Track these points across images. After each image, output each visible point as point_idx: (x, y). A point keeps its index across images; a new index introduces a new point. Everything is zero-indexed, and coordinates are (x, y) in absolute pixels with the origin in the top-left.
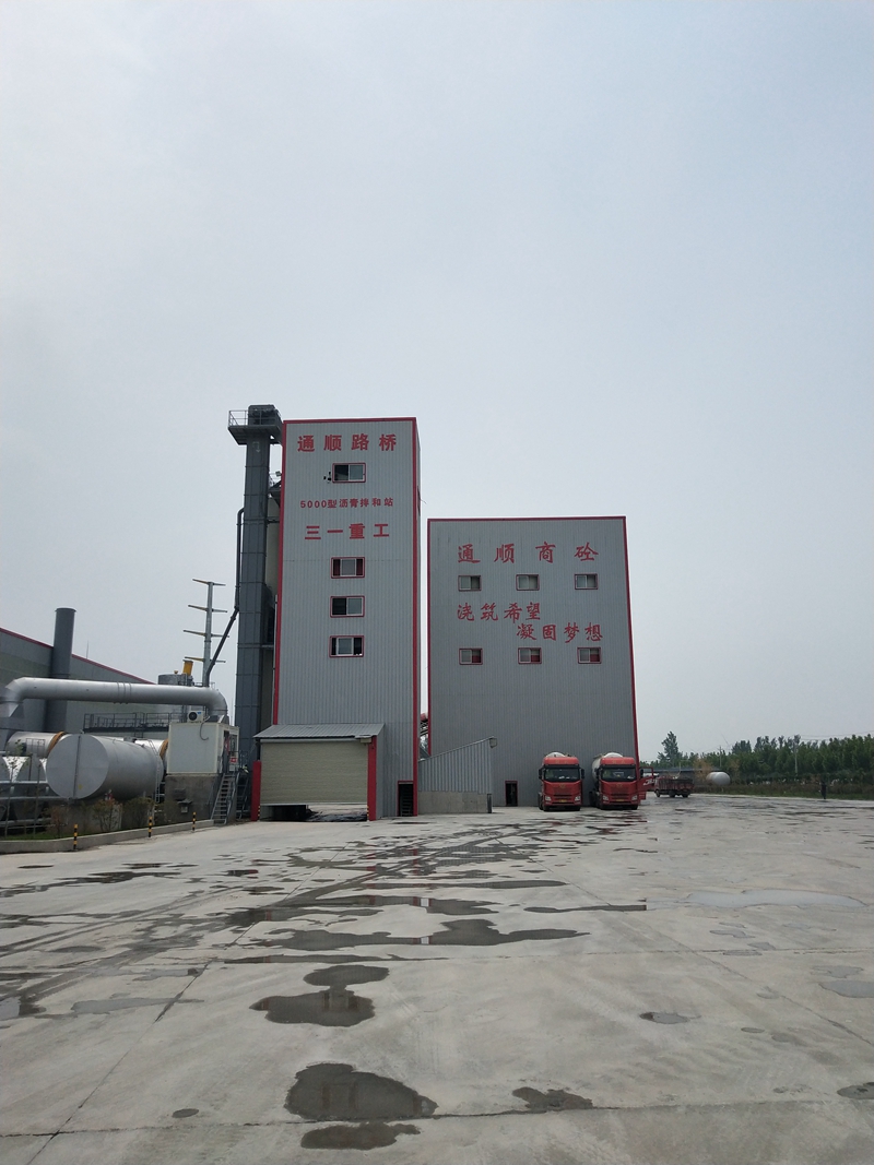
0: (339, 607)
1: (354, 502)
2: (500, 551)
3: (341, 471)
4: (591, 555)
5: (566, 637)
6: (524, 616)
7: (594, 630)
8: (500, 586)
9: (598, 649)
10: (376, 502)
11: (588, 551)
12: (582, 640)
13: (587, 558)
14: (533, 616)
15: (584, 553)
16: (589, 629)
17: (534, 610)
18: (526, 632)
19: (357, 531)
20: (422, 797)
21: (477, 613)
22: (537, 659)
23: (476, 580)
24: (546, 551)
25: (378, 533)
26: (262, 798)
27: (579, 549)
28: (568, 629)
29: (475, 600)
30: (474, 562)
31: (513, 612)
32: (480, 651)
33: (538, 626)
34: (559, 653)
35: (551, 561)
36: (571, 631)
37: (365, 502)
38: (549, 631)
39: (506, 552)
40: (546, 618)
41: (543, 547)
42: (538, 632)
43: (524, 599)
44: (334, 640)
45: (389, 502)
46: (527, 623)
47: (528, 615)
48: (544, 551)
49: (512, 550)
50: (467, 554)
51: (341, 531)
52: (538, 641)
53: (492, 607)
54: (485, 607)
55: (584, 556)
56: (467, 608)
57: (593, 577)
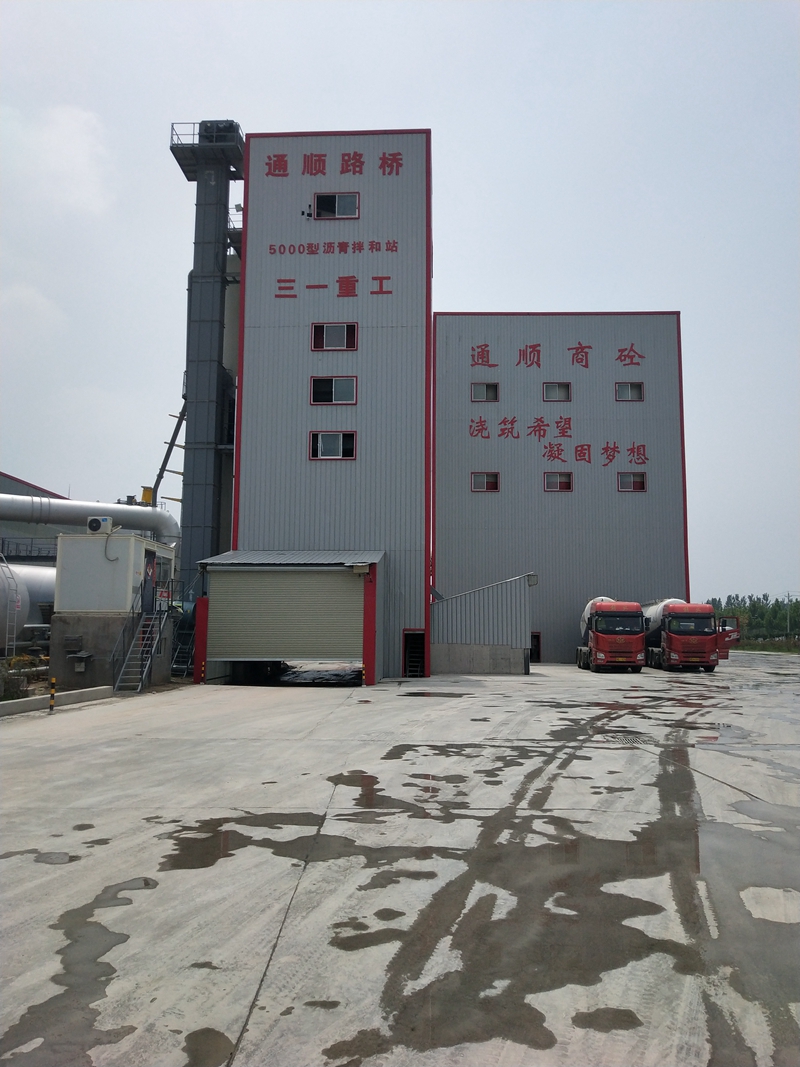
0: (322, 391)
1: (343, 247)
2: (523, 354)
3: (326, 205)
4: (636, 360)
5: (603, 459)
6: (552, 432)
7: (638, 452)
8: (522, 397)
9: (643, 475)
10: (375, 246)
11: (632, 353)
12: (624, 463)
13: (632, 363)
14: (563, 433)
15: (627, 356)
16: (632, 450)
17: (565, 426)
18: (554, 453)
19: (347, 287)
20: (436, 651)
21: (494, 429)
22: (567, 486)
23: (493, 389)
24: (580, 354)
25: (376, 288)
26: (209, 650)
27: (621, 351)
28: (606, 449)
29: (491, 413)
30: (491, 366)
31: (539, 428)
32: (496, 476)
33: (569, 446)
34: (595, 480)
35: (586, 366)
36: (610, 451)
37: (359, 247)
38: (582, 452)
39: (531, 355)
40: (579, 435)
41: (577, 349)
42: (569, 454)
43: (553, 412)
44: (315, 437)
45: (392, 247)
46: (555, 441)
47: (557, 432)
48: (577, 354)
49: (539, 352)
50: (482, 356)
51: (326, 286)
52: (570, 464)
53: (512, 422)
54: (504, 422)
55: (628, 361)
56: (482, 423)
57: (638, 387)
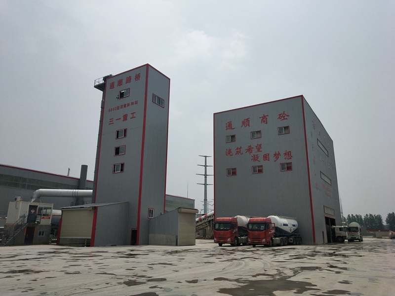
0: (117, 151)
1: (125, 106)
2: (243, 123)
4: (285, 118)
5: (274, 159)
6: (255, 150)
7: (288, 154)
8: (244, 139)
9: (291, 163)
10: (132, 103)
12: (282, 159)
14: (259, 150)
15: (282, 116)
16: (285, 154)
17: (259, 148)
18: (255, 158)
19: (125, 117)
21: (234, 152)
22: (260, 171)
23: (233, 137)
24: (264, 119)
25: (132, 117)
26: (61, 235)
28: (275, 155)
29: (233, 146)
30: (232, 129)
31: (250, 149)
33: (261, 155)
34: (272, 167)
35: (267, 123)
36: (277, 155)
37: (128, 105)
38: (266, 157)
39: (246, 122)
40: (264, 151)
42: (261, 158)
43: (254, 143)
44: (115, 166)
45: (136, 103)
46: (256, 154)
49: (249, 121)
50: (229, 126)
52: (261, 162)
53: (240, 148)
54: (237, 149)
56: (230, 150)
57: (287, 128)
